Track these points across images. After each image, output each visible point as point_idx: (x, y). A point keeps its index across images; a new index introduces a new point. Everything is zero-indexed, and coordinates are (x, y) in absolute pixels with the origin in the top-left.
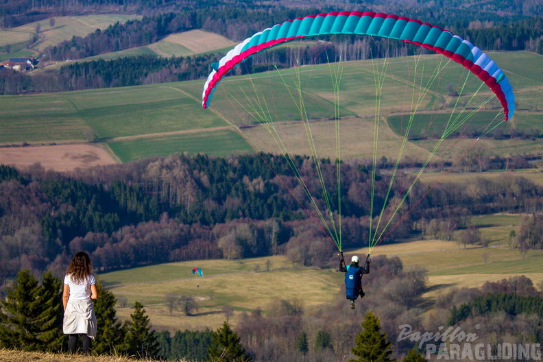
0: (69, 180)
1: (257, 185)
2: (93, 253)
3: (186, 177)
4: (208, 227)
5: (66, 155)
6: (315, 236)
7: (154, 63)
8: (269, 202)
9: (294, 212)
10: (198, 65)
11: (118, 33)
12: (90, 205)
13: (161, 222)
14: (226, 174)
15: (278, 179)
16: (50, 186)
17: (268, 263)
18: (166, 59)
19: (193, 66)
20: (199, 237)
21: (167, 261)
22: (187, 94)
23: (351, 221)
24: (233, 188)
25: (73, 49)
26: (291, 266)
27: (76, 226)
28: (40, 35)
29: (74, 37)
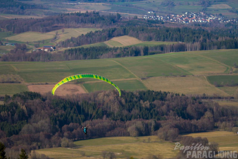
0: (63, 100)
1: (147, 104)
2: (72, 132)
3: (115, 100)
4: (123, 122)
5: (64, 89)
6: (171, 127)
7: (106, 50)
8: (151, 112)
9: (162, 117)
10: (125, 51)
11: (91, 36)
12: (72, 111)
13: (103, 119)
14: (133, 99)
15: (155, 102)
16: (54, 102)
17: (149, 139)
18: (111, 48)
19: (122, 51)
20: (120, 126)
21: (105, 137)
22: (119, 64)
23: (187, 121)
24: (136, 105)
25: (71, 43)
26: (159, 140)
27: (65, 120)
28: (57, 36)
29: (72, 37)
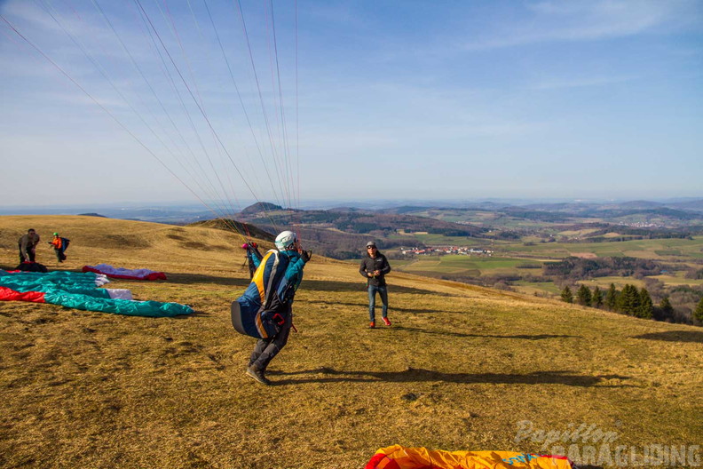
19: (612, 239)
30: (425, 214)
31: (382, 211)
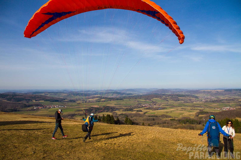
30: (43, 94)
31: (26, 94)
